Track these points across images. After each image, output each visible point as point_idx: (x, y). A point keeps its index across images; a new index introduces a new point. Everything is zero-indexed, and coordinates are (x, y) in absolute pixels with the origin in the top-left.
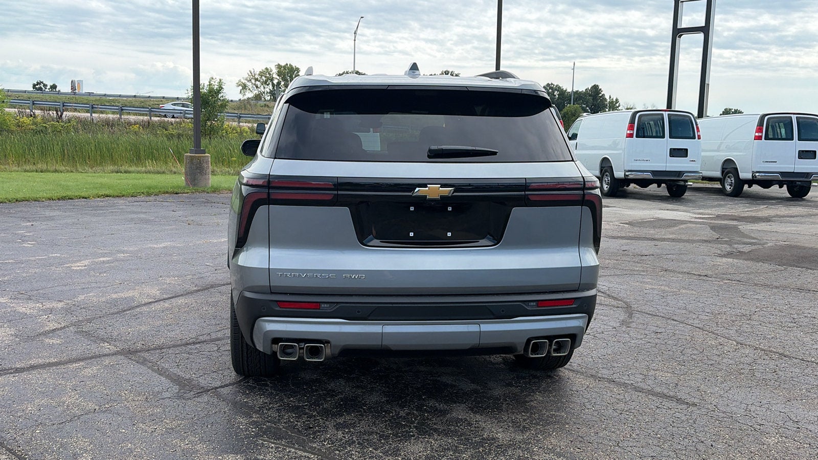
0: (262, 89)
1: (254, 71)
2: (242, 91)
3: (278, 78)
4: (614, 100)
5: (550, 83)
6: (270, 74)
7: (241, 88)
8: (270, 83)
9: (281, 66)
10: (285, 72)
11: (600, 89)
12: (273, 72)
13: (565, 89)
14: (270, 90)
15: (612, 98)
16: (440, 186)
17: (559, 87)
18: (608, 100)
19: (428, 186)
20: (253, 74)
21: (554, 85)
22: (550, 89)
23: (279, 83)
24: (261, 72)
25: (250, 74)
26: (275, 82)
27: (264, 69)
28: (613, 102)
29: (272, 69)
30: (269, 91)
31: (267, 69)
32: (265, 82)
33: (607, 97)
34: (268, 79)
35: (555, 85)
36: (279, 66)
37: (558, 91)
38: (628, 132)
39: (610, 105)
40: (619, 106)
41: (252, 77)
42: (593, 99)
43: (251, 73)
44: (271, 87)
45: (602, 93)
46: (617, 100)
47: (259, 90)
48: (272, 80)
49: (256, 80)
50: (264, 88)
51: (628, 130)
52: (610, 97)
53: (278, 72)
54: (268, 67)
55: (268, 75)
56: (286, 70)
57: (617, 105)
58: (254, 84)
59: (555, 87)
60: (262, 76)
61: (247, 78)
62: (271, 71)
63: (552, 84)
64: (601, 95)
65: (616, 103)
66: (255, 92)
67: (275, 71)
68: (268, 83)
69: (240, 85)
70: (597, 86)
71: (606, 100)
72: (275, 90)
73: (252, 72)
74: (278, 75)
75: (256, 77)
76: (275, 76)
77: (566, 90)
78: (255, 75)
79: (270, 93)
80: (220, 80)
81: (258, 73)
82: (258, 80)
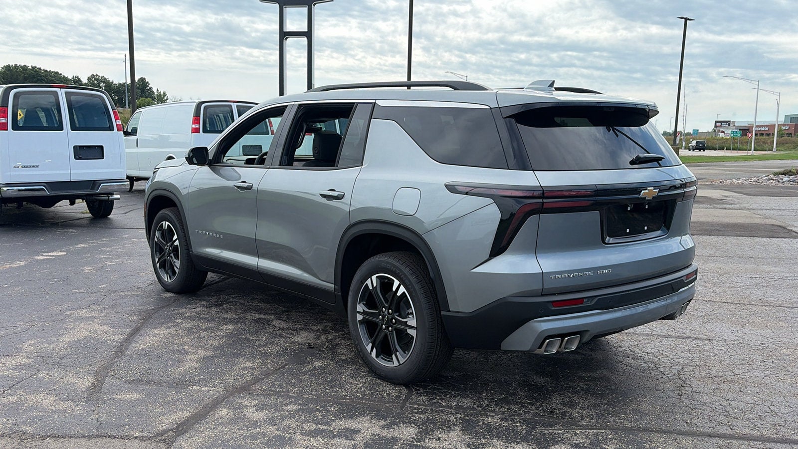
4: (162, 93)
5: (95, 74)
11: (148, 82)
13: (111, 81)
15: (159, 91)
17: (105, 79)
18: (156, 93)
21: (99, 77)
22: (95, 80)
28: (160, 95)
33: (155, 90)
35: (101, 76)
37: (104, 82)
38: (194, 126)
39: (158, 98)
40: (167, 99)
42: (141, 92)
45: (150, 86)
46: (164, 93)
51: (192, 124)
52: (158, 90)
57: (165, 98)
59: (100, 78)
63: (97, 75)
64: (148, 88)
65: (164, 97)
70: (144, 79)
71: (153, 93)
77: (113, 82)
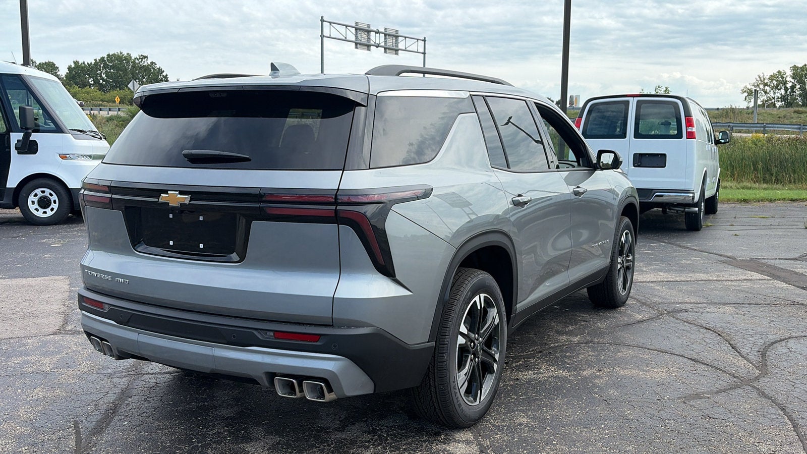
0: (772, 94)
1: (763, 76)
2: (747, 98)
3: (793, 81)
6: (782, 78)
7: (746, 94)
8: (783, 87)
9: (798, 68)
10: (802, 74)
12: (786, 75)
14: (781, 94)
16: (178, 192)
19: (169, 192)
20: (762, 79)
23: (793, 87)
24: (771, 76)
25: (758, 79)
26: (789, 85)
27: (775, 72)
29: (786, 71)
30: (780, 96)
31: (779, 72)
32: (777, 87)
34: (779, 83)
36: (795, 68)
41: (760, 82)
43: (760, 78)
44: (783, 92)
47: (769, 95)
48: (785, 83)
49: (766, 85)
50: (775, 93)
53: (793, 74)
54: (781, 70)
55: (780, 79)
56: (803, 71)
58: (763, 90)
60: (772, 80)
61: (754, 83)
62: (785, 73)
66: (763, 97)
67: (789, 73)
68: (779, 87)
69: (745, 92)
72: (788, 95)
73: (761, 76)
74: (793, 78)
75: (766, 81)
76: (789, 79)
78: (764, 79)
79: (781, 98)
80: (667, 88)
81: (768, 77)
82: (767, 85)
